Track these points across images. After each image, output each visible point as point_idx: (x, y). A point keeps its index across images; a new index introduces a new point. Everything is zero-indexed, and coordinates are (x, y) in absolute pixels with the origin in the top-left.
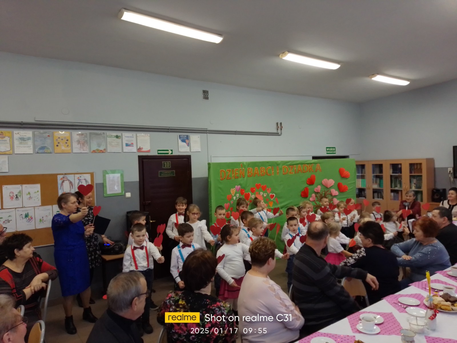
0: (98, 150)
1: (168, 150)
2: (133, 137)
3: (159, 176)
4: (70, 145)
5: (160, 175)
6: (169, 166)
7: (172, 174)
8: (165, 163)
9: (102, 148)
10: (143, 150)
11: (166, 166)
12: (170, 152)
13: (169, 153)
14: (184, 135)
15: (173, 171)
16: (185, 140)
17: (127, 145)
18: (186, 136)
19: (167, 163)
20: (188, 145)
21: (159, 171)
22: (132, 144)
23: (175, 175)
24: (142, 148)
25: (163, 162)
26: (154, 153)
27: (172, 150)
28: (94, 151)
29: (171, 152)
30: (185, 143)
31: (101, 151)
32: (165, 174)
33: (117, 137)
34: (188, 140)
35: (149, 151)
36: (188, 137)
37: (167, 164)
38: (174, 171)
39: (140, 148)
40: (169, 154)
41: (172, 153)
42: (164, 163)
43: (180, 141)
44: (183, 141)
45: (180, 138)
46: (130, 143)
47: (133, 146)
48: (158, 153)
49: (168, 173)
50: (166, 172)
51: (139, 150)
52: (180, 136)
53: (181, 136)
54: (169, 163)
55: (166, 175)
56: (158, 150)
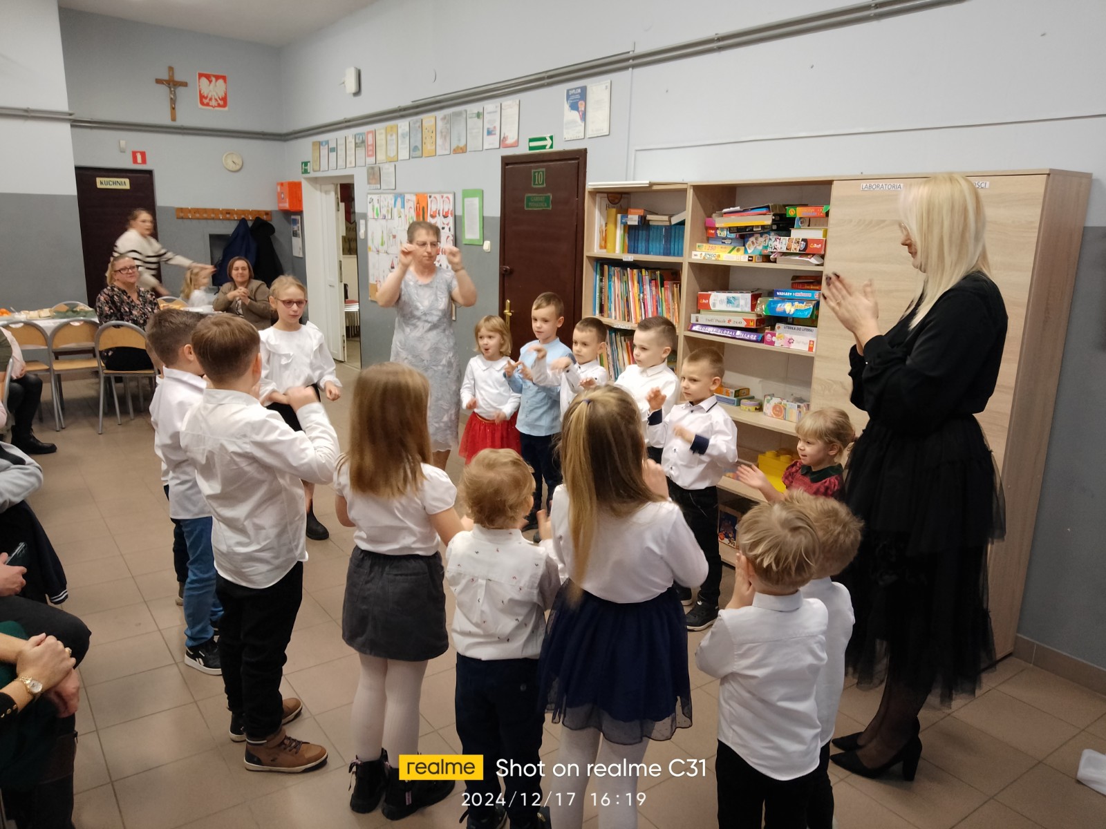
0: (458, 147)
1: (544, 139)
2: (495, 112)
3: (526, 209)
4: (434, 143)
5: (528, 206)
6: (543, 184)
7: (546, 205)
8: (537, 174)
9: (462, 144)
10: (510, 141)
11: (537, 183)
12: (548, 142)
13: (545, 146)
14: (575, 89)
15: (549, 194)
16: (578, 101)
17: (489, 133)
18: (579, 91)
19: (539, 172)
20: (584, 117)
21: (528, 195)
22: (495, 127)
23: (550, 208)
24: (507, 136)
25: (533, 171)
26: (523, 150)
27: (551, 138)
28: (454, 150)
29: (551, 142)
30: (575, 115)
31: (461, 148)
32: (536, 202)
33: (479, 115)
34: (583, 102)
35: (516, 145)
36: (583, 93)
37: (539, 176)
38: (549, 197)
39: (504, 138)
40: (548, 150)
41: (551, 147)
42: (535, 173)
43: (567, 106)
44: (574, 107)
45: (568, 96)
46: (491, 127)
47: (495, 134)
48: (531, 148)
49: (540, 202)
50: (536, 199)
51: (502, 142)
52: (568, 91)
53: (571, 92)
54: (543, 172)
55: (535, 207)
56: (531, 140)
